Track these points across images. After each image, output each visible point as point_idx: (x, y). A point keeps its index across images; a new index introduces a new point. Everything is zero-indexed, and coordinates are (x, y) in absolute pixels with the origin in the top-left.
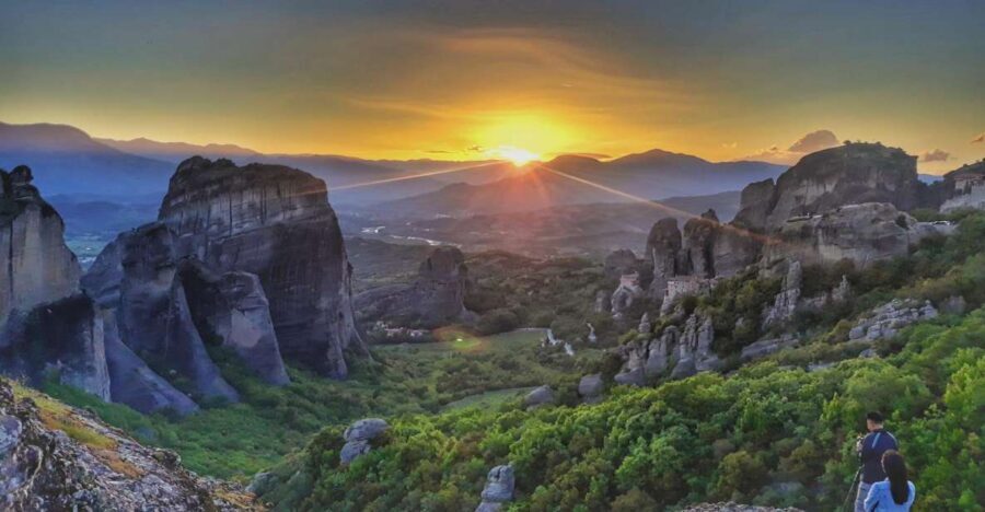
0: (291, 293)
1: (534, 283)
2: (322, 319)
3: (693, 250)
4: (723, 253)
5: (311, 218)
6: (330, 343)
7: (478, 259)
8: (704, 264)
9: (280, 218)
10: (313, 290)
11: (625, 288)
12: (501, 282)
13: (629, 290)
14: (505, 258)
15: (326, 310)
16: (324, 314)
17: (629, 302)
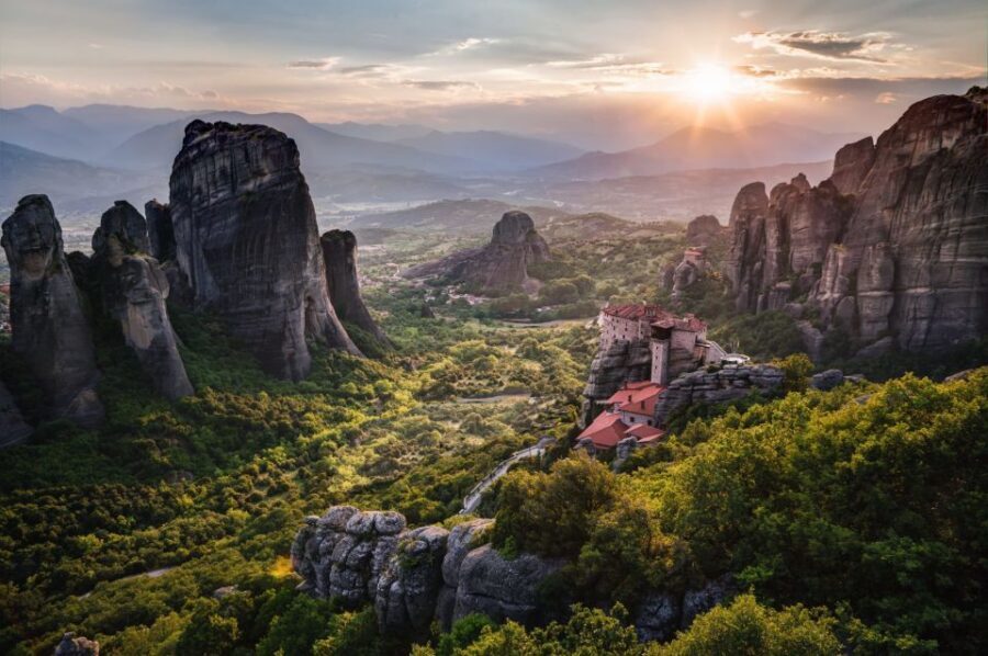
0: (250, 273)
1: (609, 249)
2: (280, 304)
3: (768, 220)
4: (800, 226)
5: (277, 185)
6: (287, 334)
7: (575, 221)
8: (778, 239)
9: (250, 186)
10: (271, 271)
11: (688, 262)
12: (578, 247)
13: (693, 265)
14: (602, 221)
15: (285, 295)
16: (282, 300)
17: (691, 278)
